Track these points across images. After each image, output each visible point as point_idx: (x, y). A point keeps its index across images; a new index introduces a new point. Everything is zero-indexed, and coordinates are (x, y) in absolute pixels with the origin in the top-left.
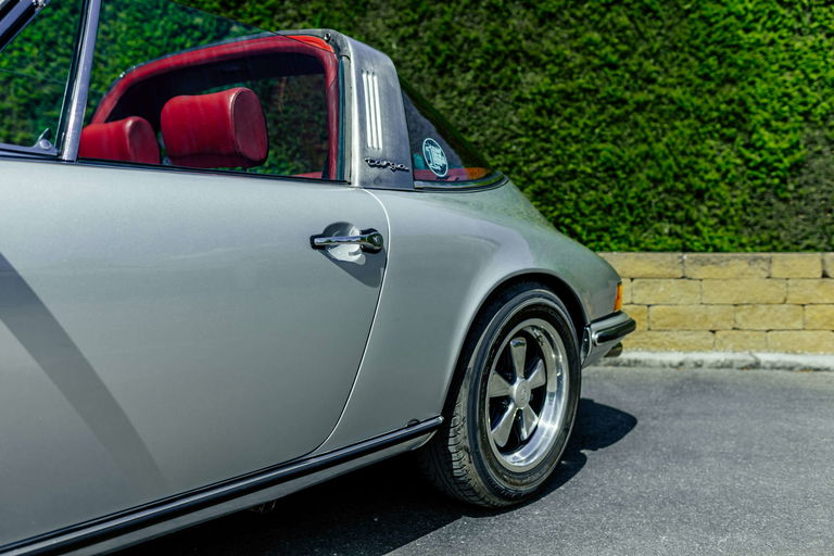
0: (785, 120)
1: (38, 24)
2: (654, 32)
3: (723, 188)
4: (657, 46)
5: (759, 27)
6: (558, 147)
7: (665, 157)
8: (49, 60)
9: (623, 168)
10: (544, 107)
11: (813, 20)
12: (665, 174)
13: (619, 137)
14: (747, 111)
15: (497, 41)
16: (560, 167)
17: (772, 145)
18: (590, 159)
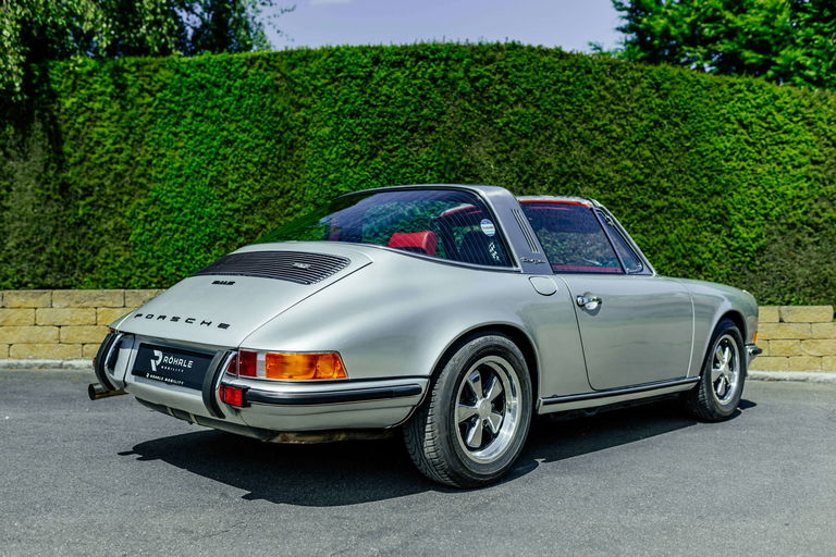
0: (753, 219)
1: (256, 151)
2: (667, 161)
3: (714, 264)
4: (669, 170)
5: (734, 159)
7: (677, 243)
8: (263, 175)
11: (768, 154)
12: (676, 254)
13: (646, 230)
14: (728, 213)
15: (564, 165)
17: (745, 235)
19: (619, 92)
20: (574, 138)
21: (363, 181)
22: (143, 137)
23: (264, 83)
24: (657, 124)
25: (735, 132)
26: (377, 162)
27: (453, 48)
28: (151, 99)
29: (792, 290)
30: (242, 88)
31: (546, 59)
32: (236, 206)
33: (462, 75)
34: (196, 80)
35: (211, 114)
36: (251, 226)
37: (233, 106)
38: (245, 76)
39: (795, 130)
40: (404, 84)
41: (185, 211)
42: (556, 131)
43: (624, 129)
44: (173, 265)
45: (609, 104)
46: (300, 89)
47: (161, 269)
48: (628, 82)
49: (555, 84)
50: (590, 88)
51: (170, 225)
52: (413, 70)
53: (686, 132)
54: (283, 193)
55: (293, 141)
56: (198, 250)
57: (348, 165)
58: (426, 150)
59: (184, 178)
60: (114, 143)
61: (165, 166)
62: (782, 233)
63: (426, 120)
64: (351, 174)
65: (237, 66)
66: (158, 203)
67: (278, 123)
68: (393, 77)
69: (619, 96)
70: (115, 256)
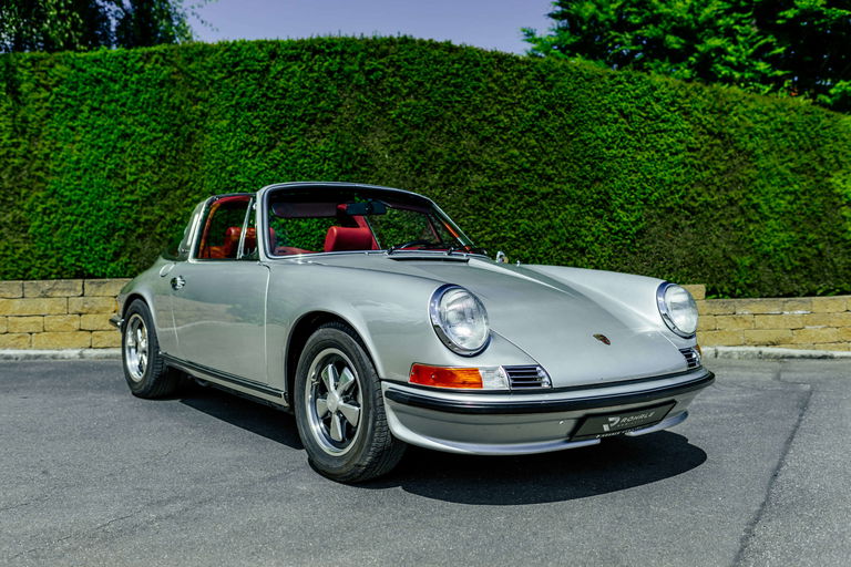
0: (633, 204)
1: (154, 143)
2: (552, 149)
3: (596, 247)
4: (553, 158)
5: (615, 146)
6: (494, 222)
7: (561, 227)
8: (161, 167)
9: (534, 235)
10: (484, 196)
12: (560, 238)
13: (532, 215)
14: (609, 198)
16: (495, 235)
17: (625, 219)
18: (514, 229)
19: (506, 84)
20: (463, 128)
21: (262, 172)
22: (40, 131)
23: (161, 77)
24: (543, 114)
25: (616, 121)
26: (275, 153)
27: (348, 42)
28: (48, 94)
29: (670, 270)
30: (138, 82)
31: (436, 53)
32: (134, 198)
33: (357, 68)
34: (92, 75)
35: (108, 108)
36: (149, 217)
37: (130, 101)
38: (141, 70)
39: (672, 120)
40: (300, 77)
41: (83, 203)
42: (446, 122)
43: (511, 119)
44: (73, 256)
45: (496, 95)
46: (197, 83)
47: (61, 260)
48: (514, 74)
49: (444, 77)
50: (478, 80)
51: (68, 217)
52: (310, 64)
53: (570, 122)
54: (181, 184)
55: (192, 133)
56: (97, 241)
57: (246, 156)
58: (323, 141)
59: (82, 171)
60: (11, 138)
61: (63, 160)
62: (660, 217)
63: (324, 112)
64: (250, 165)
65: (133, 61)
66: (56, 195)
67: (176, 116)
68: (290, 70)
69: (506, 88)
70: (14, 248)
